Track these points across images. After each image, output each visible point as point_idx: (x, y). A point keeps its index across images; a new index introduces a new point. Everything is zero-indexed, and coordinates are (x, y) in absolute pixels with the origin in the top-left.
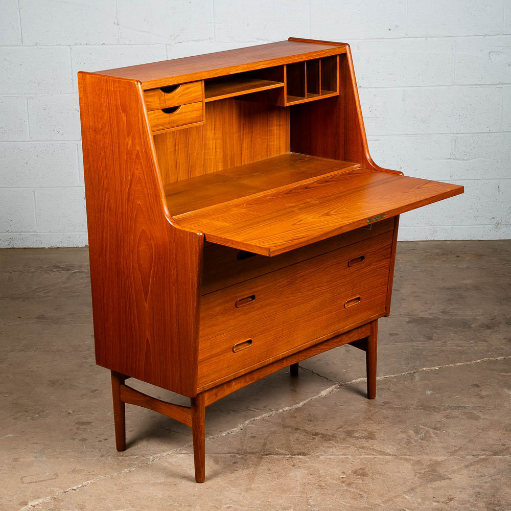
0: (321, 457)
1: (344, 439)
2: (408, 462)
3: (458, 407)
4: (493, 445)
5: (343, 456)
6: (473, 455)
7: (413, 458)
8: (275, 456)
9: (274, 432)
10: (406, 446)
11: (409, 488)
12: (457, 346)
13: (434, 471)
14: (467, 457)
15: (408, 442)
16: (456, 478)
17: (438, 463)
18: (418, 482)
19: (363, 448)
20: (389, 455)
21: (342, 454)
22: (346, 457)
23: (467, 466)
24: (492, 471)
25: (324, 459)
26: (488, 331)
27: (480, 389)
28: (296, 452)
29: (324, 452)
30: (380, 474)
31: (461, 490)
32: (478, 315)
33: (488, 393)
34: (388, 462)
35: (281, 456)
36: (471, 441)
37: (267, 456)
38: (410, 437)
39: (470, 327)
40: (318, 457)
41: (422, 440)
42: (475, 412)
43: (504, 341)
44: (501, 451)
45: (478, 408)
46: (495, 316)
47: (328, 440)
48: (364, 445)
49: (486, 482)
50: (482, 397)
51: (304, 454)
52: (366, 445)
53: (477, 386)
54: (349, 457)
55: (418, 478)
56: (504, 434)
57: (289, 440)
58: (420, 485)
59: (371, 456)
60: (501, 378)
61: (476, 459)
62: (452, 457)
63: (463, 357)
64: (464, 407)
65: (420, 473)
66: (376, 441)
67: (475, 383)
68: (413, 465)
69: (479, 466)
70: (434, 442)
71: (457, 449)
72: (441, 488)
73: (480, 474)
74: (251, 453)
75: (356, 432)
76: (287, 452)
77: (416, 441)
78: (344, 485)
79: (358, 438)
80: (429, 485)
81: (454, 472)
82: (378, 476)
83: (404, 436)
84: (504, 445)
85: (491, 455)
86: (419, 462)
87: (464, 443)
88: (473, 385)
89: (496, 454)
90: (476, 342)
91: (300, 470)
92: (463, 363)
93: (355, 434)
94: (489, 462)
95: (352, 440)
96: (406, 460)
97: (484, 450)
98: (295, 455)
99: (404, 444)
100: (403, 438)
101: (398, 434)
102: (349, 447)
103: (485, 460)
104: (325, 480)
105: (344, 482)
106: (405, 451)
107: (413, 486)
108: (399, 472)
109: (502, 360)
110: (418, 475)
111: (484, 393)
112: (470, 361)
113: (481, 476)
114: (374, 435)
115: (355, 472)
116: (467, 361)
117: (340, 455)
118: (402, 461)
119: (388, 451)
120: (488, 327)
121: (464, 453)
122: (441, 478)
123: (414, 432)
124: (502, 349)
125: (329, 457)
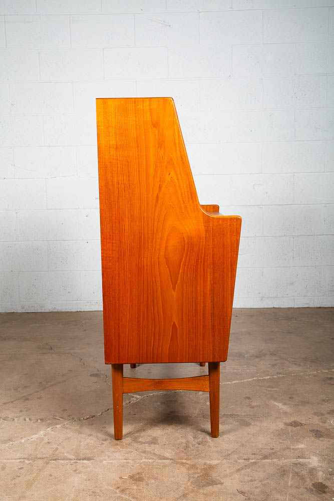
0: (104, 462)
1: (130, 444)
2: (184, 466)
3: (232, 415)
4: (262, 449)
5: (125, 461)
6: (244, 459)
7: (189, 462)
8: (61, 461)
9: (69, 438)
10: (184, 450)
11: (181, 494)
12: (234, 369)
13: (207, 475)
14: (239, 461)
15: (187, 446)
16: (227, 482)
17: (211, 467)
18: (191, 488)
19: (144, 452)
20: (168, 459)
21: (124, 458)
22: (128, 461)
23: (238, 470)
24: (262, 475)
25: (106, 464)
26: (257, 360)
27: (251, 401)
28: (82, 456)
29: (108, 457)
30: (156, 478)
31: (232, 496)
32: (250, 350)
33: (257, 404)
34: (165, 466)
35: (67, 461)
36: (243, 445)
37: (54, 461)
38: (188, 442)
39: (244, 357)
40: (101, 461)
41: (199, 444)
42: (247, 419)
43: (269, 366)
44: (270, 455)
45: (249, 416)
46: (262, 350)
47: (115, 445)
48: (146, 449)
49: (256, 488)
50: (253, 407)
51: (89, 459)
52: (148, 450)
53: (249, 398)
54: (130, 461)
55: (192, 482)
56: (273, 439)
57: (80, 446)
58: (193, 491)
59: (150, 461)
60: (267, 392)
61: (247, 463)
62: (225, 461)
63: (238, 377)
64: (238, 415)
65: (194, 477)
66: (157, 446)
67: (247, 396)
68: (188, 469)
69: (249, 470)
70: (209, 446)
71: (230, 453)
72: (212, 494)
73: (250, 478)
74: (40, 458)
75: (142, 437)
76: (74, 457)
77: (193, 445)
78: (118, 491)
79: (142, 443)
80: (201, 491)
81: (226, 476)
82: (153, 481)
83: (184, 441)
84: (272, 449)
85: (261, 459)
86: (194, 466)
87: (236, 447)
88: (245, 398)
89: (265, 457)
90: (248, 367)
91: (80, 475)
92: (237, 382)
93: (140, 440)
94: (259, 466)
95: (136, 445)
96: (182, 464)
97: (255, 454)
98: (80, 460)
99: (182, 448)
100: (182, 443)
101: (178, 439)
102: (132, 452)
103: (255, 463)
104: (101, 485)
105: (118, 488)
106: (182, 455)
107: (186, 492)
108: (174, 476)
109: (268, 379)
110: (192, 479)
111: (254, 404)
112: (244, 380)
113: (252, 481)
114: (157, 440)
115: (131, 477)
116: (241, 380)
117: (122, 459)
118: (178, 465)
119: (168, 455)
120: (257, 357)
121: (236, 456)
122: (213, 483)
123: (193, 437)
124: (268, 371)
125: (110, 462)
